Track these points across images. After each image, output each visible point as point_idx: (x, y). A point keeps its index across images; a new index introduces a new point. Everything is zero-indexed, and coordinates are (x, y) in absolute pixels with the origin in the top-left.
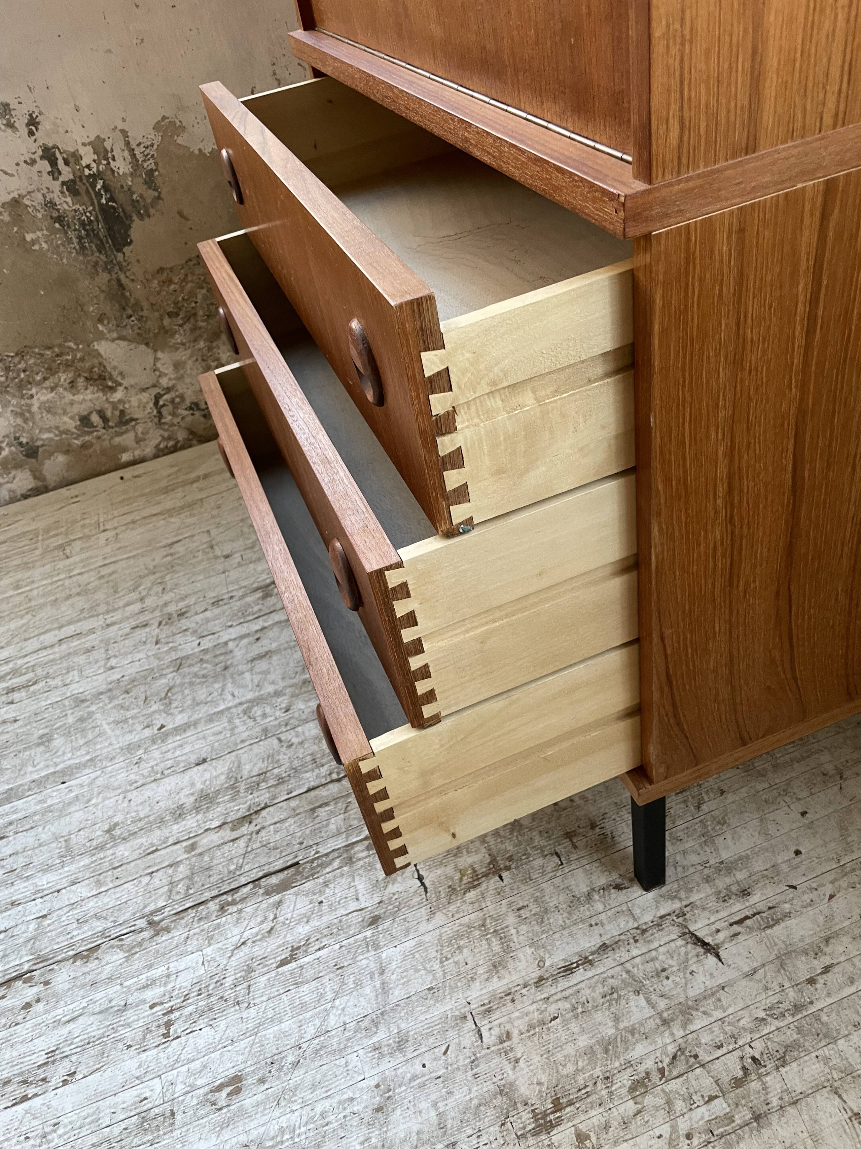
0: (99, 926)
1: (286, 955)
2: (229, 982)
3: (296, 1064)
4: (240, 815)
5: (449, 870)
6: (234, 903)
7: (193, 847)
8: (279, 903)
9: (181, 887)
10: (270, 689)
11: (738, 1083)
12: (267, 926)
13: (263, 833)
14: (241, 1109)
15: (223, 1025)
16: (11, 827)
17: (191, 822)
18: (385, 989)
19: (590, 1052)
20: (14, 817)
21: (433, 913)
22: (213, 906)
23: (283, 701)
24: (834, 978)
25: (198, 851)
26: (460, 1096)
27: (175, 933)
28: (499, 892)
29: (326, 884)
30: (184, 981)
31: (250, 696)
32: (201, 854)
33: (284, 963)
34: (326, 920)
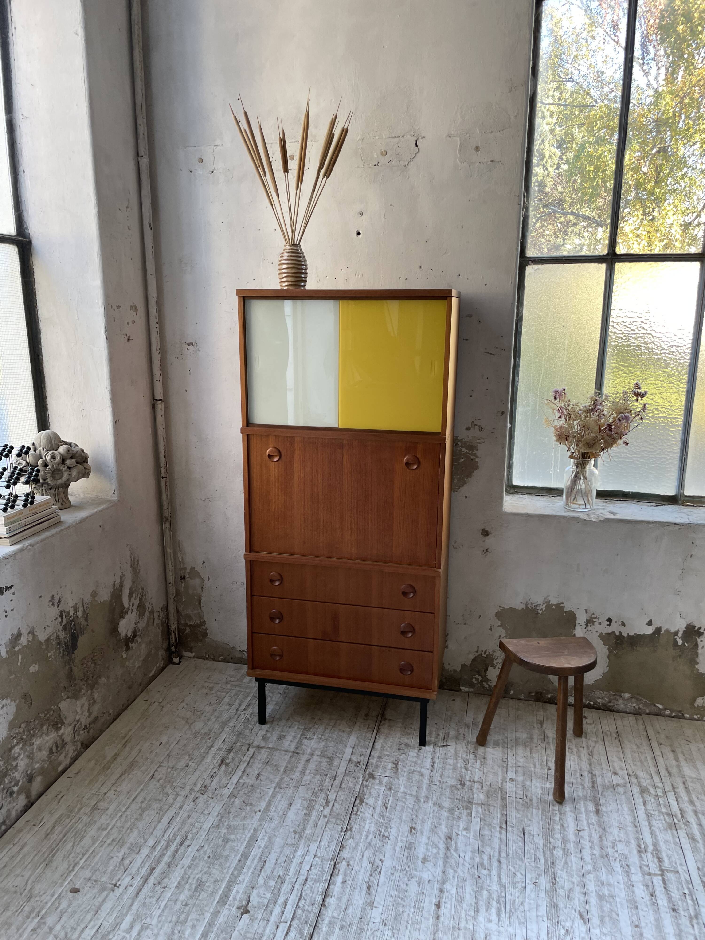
0: (335, 842)
1: (384, 808)
2: (382, 820)
3: (417, 816)
4: (324, 802)
5: (389, 771)
6: (357, 812)
7: (325, 816)
8: (367, 804)
9: (339, 822)
10: (277, 780)
11: (476, 757)
12: (372, 808)
13: (337, 799)
14: (420, 829)
15: (393, 826)
16: (263, 858)
17: (314, 814)
18: (411, 795)
19: (453, 772)
20: (258, 856)
21: (398, 779)
22: (353, 816)
23: (286, 779)
24: (466, 735)
25: (328, 815)
26: (447, 794)
27: (354, 827)
28: (403, 766)
29: (370, 793)
30: (372, 829)
31: (274, 785)
32: (330, 815)
33: (386, 809)
34: (381, 797)
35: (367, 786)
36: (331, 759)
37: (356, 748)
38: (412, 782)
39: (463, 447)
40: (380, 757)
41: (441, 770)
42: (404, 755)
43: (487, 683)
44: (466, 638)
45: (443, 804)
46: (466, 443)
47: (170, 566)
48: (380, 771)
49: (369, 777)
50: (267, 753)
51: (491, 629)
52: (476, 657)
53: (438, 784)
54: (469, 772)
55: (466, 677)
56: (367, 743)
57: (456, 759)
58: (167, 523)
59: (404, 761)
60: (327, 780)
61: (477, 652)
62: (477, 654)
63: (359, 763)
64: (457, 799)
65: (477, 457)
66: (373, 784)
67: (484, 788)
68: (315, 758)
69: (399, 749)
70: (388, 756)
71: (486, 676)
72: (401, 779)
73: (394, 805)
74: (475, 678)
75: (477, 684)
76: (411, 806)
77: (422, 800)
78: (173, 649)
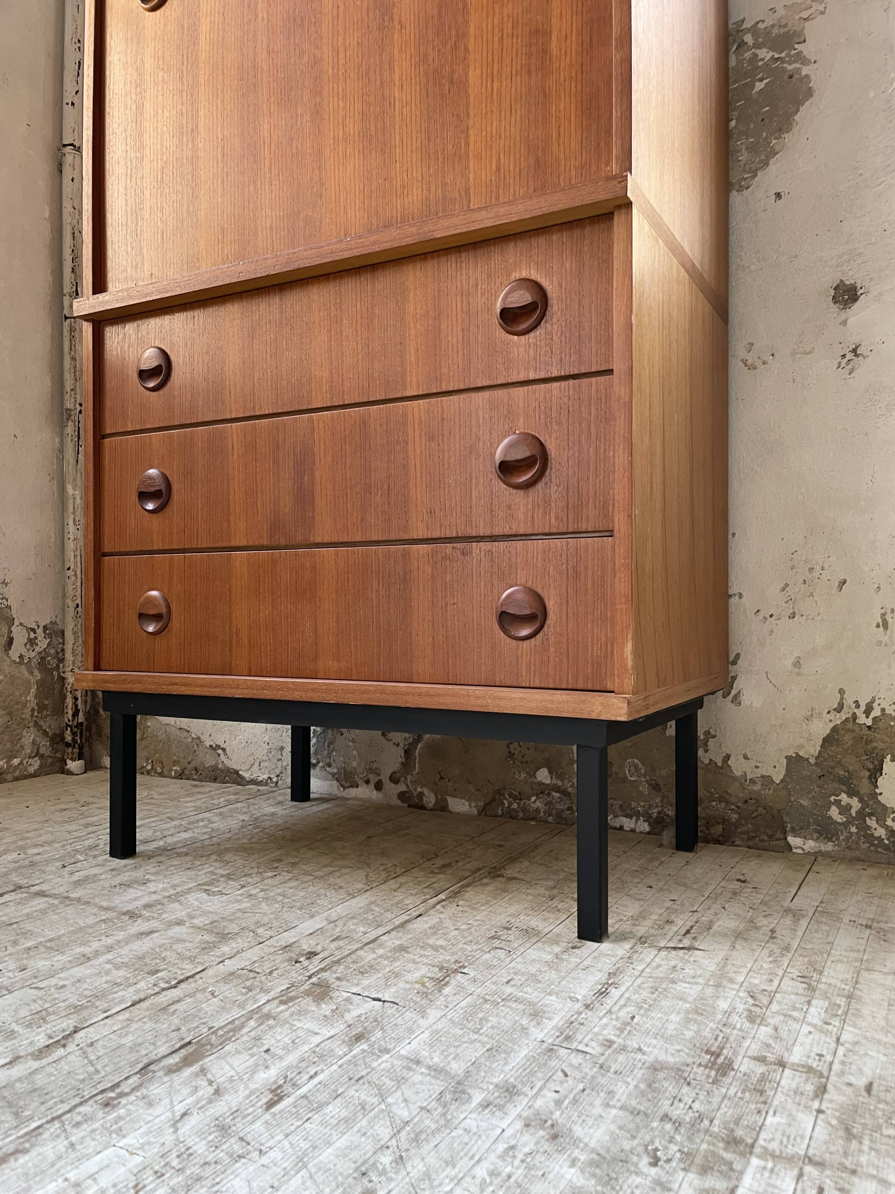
1: (266, 1098)
2: (200, 1148)
4: (38, 1046)
5: (402, 986)
6: (123, 1095)
8: (203, 1071)
12: (207, 1090)
13: (103, 1044)
18: (436, 1071)
21: (422, 1012)
27: (39, 1149)
28: (474, 981)
29: (257, 1039)
30: (114, 1178)
33: (271, 1105)
34: (292, 1059)
35: (268, 1016)
36: (224, 937)
37: (340, 923)
38: (477, 1031)
39: (757, 46)
40: (402, 949)
41: (631, 1009)
42: (501, 954)
43: (882, 822)
44: (797, 664)
45: (578, 1131)
46: (767, 32)
47: (71, 528)
48: (365, 982)
49: (308, 993)
50: (42, 906)
51: (885, 625)
52: (834, 729)
53: (595, 1049)
54: (764, 1032)
55: (805, 802)
56: (389, 915)
57: (718, 986)
58: (70, 423)
59: (490, 967)
60: (142, 985)
61: (839, 709)
62: (839, 719)
63: (311, 955)
64: (666, 1117)
65: (805, 62)
66: (302, 1013)
67: (832, 1094)
68: (177, 930)
69: (492, 938)
70: (436, 948)
71: (874, 796)
72: (433, 1014)
73: (322, 1097)
74: (838, 803)
75: (846, 825)
76: (403, 1113)
77: (478, 1097)
78: (69, 738)
